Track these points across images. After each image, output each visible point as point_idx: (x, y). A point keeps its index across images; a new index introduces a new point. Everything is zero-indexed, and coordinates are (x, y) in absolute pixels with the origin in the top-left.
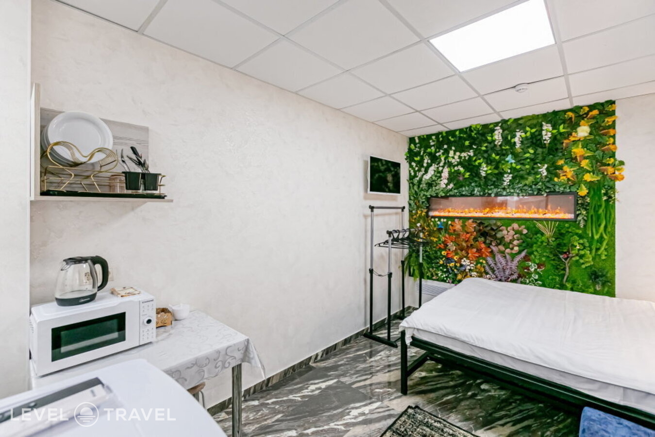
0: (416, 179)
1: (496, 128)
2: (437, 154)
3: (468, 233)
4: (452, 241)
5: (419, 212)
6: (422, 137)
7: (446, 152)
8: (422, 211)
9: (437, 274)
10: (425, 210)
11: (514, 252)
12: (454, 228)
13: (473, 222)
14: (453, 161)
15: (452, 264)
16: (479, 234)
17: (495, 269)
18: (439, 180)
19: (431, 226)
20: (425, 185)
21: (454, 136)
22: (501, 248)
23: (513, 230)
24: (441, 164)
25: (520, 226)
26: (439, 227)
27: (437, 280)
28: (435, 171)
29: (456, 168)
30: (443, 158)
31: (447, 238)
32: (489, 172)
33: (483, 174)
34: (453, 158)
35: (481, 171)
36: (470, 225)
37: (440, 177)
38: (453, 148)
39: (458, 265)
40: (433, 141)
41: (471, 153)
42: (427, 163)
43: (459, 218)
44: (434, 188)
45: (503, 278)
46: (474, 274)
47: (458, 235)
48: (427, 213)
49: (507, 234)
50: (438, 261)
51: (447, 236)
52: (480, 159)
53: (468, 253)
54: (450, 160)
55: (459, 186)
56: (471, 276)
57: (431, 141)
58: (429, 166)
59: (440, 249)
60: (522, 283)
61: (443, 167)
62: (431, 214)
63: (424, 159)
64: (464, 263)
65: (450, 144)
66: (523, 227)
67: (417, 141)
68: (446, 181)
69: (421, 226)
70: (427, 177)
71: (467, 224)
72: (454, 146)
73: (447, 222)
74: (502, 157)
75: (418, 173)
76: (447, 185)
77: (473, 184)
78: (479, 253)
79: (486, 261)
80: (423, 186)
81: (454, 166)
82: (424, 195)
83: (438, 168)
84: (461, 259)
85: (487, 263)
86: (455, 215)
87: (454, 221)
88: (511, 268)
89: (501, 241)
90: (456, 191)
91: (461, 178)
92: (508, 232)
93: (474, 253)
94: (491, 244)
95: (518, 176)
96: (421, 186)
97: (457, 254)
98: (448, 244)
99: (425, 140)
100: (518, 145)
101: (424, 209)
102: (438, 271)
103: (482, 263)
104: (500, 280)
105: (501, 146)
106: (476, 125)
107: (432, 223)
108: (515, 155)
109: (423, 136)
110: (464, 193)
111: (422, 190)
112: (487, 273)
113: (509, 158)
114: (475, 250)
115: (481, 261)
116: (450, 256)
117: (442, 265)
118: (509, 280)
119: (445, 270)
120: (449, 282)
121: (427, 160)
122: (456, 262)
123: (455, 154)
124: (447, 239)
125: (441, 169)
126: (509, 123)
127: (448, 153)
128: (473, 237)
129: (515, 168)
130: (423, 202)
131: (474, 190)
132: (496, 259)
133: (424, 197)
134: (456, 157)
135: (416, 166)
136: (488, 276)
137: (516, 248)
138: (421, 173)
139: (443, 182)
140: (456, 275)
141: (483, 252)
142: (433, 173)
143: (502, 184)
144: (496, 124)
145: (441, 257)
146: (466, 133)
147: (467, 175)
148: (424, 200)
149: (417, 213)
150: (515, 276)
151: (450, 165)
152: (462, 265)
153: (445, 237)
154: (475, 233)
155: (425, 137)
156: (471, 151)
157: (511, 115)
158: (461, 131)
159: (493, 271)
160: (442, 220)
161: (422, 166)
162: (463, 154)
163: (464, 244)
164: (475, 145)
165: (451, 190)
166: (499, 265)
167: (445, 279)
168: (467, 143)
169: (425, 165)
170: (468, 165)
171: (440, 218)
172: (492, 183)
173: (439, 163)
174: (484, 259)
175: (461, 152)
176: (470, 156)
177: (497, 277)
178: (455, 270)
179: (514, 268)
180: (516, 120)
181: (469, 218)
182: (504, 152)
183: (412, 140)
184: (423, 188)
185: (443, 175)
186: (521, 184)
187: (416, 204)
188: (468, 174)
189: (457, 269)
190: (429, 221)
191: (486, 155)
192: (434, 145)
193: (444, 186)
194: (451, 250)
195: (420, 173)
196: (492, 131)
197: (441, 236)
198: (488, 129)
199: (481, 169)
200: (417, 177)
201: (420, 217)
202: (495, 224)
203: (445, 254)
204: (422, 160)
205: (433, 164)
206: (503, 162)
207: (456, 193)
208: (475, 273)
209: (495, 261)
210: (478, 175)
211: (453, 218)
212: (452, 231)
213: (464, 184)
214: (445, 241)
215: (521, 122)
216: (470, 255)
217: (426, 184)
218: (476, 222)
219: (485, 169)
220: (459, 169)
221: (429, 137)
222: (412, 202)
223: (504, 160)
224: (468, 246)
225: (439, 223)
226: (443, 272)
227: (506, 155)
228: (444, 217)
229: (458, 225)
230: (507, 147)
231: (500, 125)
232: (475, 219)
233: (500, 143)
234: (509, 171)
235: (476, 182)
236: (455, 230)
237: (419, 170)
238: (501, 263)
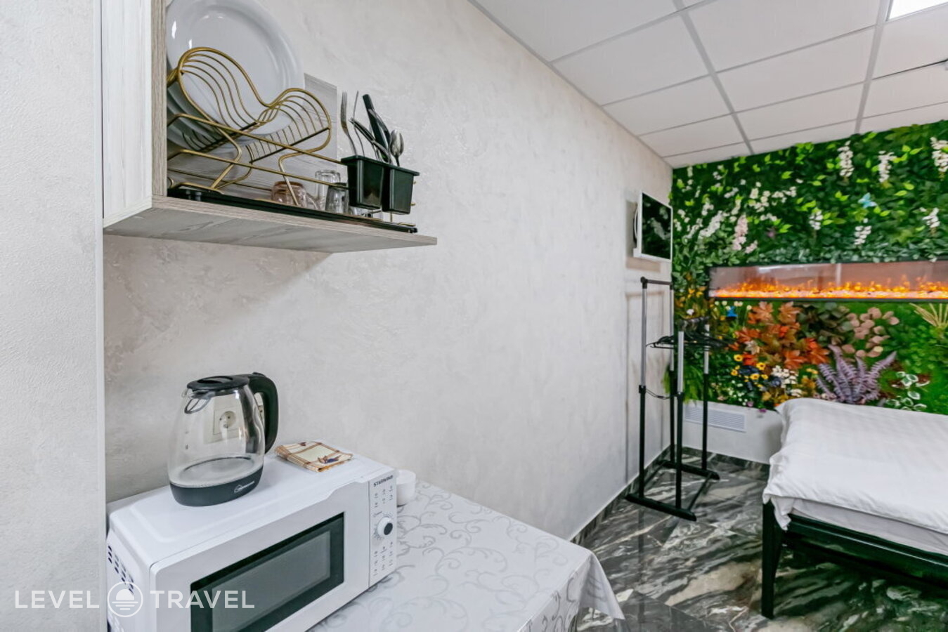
0: (685, 236)
1: (840, 149)
2: (727, 195)
3: (784, 324)
4: (753, 339)
5: (691, 291)
6: (699, 167)
7: (745, 191)
8: (697, 290)
9: (725, 393)
10: (703, 288)
11: (871, 355)
12: (758, 317)
13: (794, 306)
14: (757, 206)
15: (755, 376)
16: (807, 326)
17: (835, 383)
18: (731, 237)
19: (715, 313)
20: (702, 247)
21: (761, 164)
22: (849, 348)
23: (871, 317)
24: (735, 211)
25: (883, 313)
26: (729, 315)
27: (725, 402)
28: (721, 223)
29: (763, 218)
30: (738, 202)
31: (744, 333)
32: (828, 222)
33: (817, 226)
34: (758, 200)
35: (811, 222)
36: (788, 311)
37: (733, 232)
38: (758, 184)
39: (765, 377)
40: (720, 174)
41: (793, 192)
42: (709, 210)
43: (768, 300)
44: (720, 252)
45: (850, 398)
46: (795, 392)
47: (765, 329)
48: (706, 292)
49: (859, 325)
50: (727, 370)
51: (744, 329)
52: (810, 201)
53: (784, 359)
54: (752, 204)
55: (767, 246)
56: (790, 395)
57: (715, 174)
58: (712, 214)
59: (732, 352)
60: (885, 406)
61: (738, 216)
62: (712, 294)
63: (704, 204)
64: (779, 375)
65: (752, 178)
66: (890, 313)
67: (690, 174)
68: (743, 240)
69: (694, 314)
70: (708, 233)
71: (782, 309)
72: (759, 181)
73: (744, 307)
74: (854, 198)
75: (689, 227)
76: (744, 246)
77: (794, 244)
78: (805, 357)
79: (818, 370)
80: (700, 248)
81: (760, 214)
82: (702, 263)
83: (728, 218)
84: (770, 368)
85: (820, 374)
86: (758, 296)
87: (758, 306)
88: (865, 382)
89: (846, 338)
90: (762, 255)
91: (771, 235)
92: (861, 322)
93: (797, 358)
94: (829, 340)
95: (882, 229)
96: (696, 248)
97: (763, 359)
98: (747, 343)
99: (704, 173)
100: (884, 178)
101: (701, 285)
102: (728, 387)
103: (810, 375)
104: (845, 402)
105: (850, 178)
106: (806, 144)
107: (716, 309)
108: (877, 193)
109: (701, 165)
110: (778, 259)
111: (696, 254)
112: (820, 391)
113: (866, 200)
114: (797, 353)
115: (809, 370)
116: (749, 362)
117: (736, 378)
118: (863, 401)
119: (740, 385)
120: (747, 406)
121: (708, 206)
122: (761, 372)
123: (761, 194)
124: (743, 335)
125: (733, 219)
126: (865, 140)
127: (749, 192)
128: (794, 331)
129: (878, 216)
130: (699, 275)
131: (796, 254)
132: (838, 367)
133: (702, 267)
134: (764, 199)
135: (686, 216)
136: (824, 395)
137: (879, 350)
138: (695, 228)
139: (738, 241)
140: (760, 394)
141: (814, 357)
142: (718, 226)
143: (853, 243)
144: (841, 143)
145: (732, 363)
146: (782, 158)
147: (785, 229)
148: (701, 271)
149: (687, 292)
150: (873, 396)
151: (752, 212)
152: (772, 378)
153: (741, 332)
154: (798, 324)
155: (705, 167)
156: (793, 188)
157: (872, 126)
158: (774, 155)
159: (831, 387)
160: (737, 304)
161: (699, 215)
162: (777, 194)
163: (776, 343)
164: (801, 177)
165: (753, 254)
166: (842, 376)
167: (740, 400)
168: (787, 175)
169: (704, 213)
170: (787, 211)
171: (731, 300)
172: (833, 240)
173: (730, 211)
174: (815, 367)
175: (772, 191)
176: (789, 197)
177: (838, 397)
178: (760, 386)
179: (870, 381)
180: (881, 136)
181: (786, 300)
182: (858, 189)
183: (679, 173)
184: (699, 252)
185: (737, 229)
186: (888, 241)
187: (685, 278)
188: (788, 226)
189: (763, 384)
190: (712, 306)
191: (821, 195)
192: (720, 181)
193: (740, 248)
194: (753, 353)
195: (693, 227)
196: (834, 155)
197: (731, 330)
198: (823, 153)
199: (812, 217)
200: (688, 233)
201: (693, 299)
202: (837, 310)
203: (741, 360)
204: (699, 204)
205: (720, 212)
206: (853, 205)
207: (763, 258)
208: (799, 391)
209: (836, 370)
210: (807, 229)
211: (755, 301)
212: (753, 322)
213: (776, 243)
214: (741, 337)
215: (889, 137)
216: (788, 360)
217: (705, 245)
218: (801, 307)
219: (819, 219)
220: (769, 220)
221: (713, 166)
222: (677, 275)
223: (856, 202)
224: (784, 346)
225: (728, 308)
226: (736, 389)
227: (860, 194)
228: (739, 299)
229: (765, 313)
230: (866, 180)
231: (848, 143)
232: (798, 302)
233: (849, 174)
234: (866, 221)
235: (800, 239)
236: (758, 321)
237: (692, 223)
238: (846, 375)
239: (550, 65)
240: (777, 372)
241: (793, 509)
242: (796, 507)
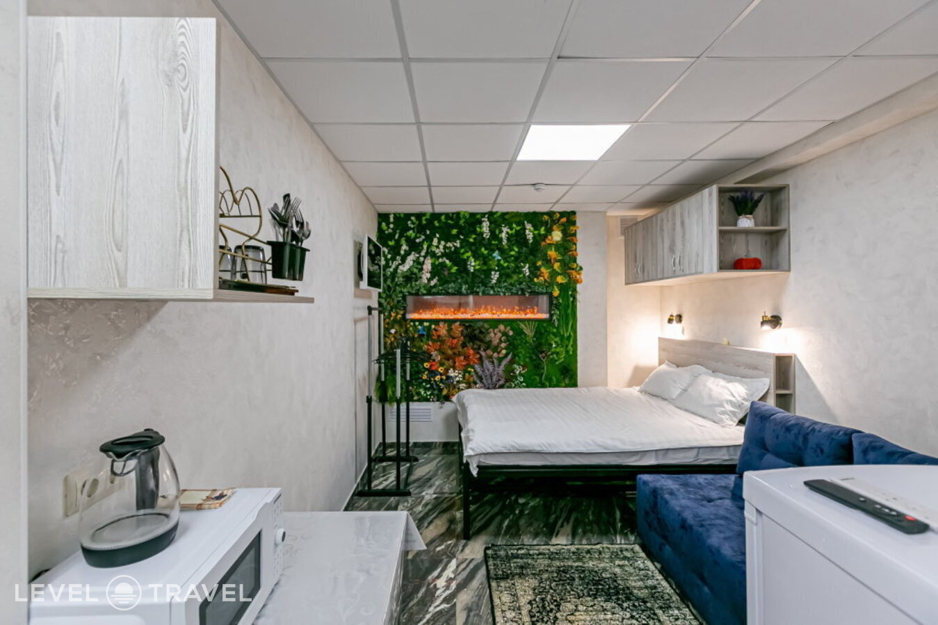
0: (388, 269)
1: (483, 219)
2: (418, 241)
3: (454, 338)
4: (436, 350)
5: (393, 314)
6: (398, 215)
7: (429, 239)
8: (397, 314)
9: (419, 394)
10: (402, 312)
11: (501, 356)
12: (438, 333)
13: (460, 325)
14: (437, 251)
15: (438, 378)
16: (467, 339)
17: (483, 376)
18: (421, 273)
19: (410, 331)
20: (401, 279)
21: (440, 221)
22: (490, 352)
23: (500, 331)
24: (423, 253)
25: (506, 328)
26: (420, 333)
27: (419, 400)
28: (414, 261)
29: (440, 260)
30: (425, 247)
31: (430, 346)
32: (478, 267)
33: (472, 270)
34: (438, 247)
35: (469, 266)
36: (456, 328)
37: (421, 270)
38: (438, 235)
39: (444, 377)
40: (413, 223)
41: (458, 244)
42: (405, 251)
43: (445, 321)
44: (414, 283)
45: (491, 386)
46: (462, 386)
47: (443, 342)
48: (404, 315)
49: (494, 336)
50: (420, 376)
51: (430, 343)
52: (468, 252)
53: (455, 363)
54: (434, 249)
55: (443, 282)
56: (459, 388)
57: (409, 222)
58: (408, 254)
59: (423, 361)
60: (508, 387)
61: (425, 257)
62: (410, 316)
63: (402, 245)
64: (452, 375)
65: (434, 230)
66: (509, 328)
67: (392, 220)
68: (428, 275)
69: (396, 332)
70: (405, 268)
71: (453, 327)
72: (438, 233)
73: (430, 326)
74: (490, 252)
75: (390, 262)
76: (429, 280)
77: (459, 281)
78: (467, 360)
79: (474, 369)
80: (400, 280)
81: (438, 257)
82: (401, 292)
83: (418, 258)
84: (447, 370)
85: (475, 371)
86: (438, 318)
87: (439, 325)
88: (498, 373)
89: (488, 345)
90: (440, 288)
91: (446, 273)
92: (495, 334)
93: (462, 361)
94: (479, 349)
95: (505, 275)
96: (396, 279)
97: (442, 364)
98: (432, 353)
99: (402, 220)
100: (505, 242)
101: (400, 310)
102: (420, 388)
103: (469, 372)
104: (488, 388)
105: (488, 239)
106: (465, 212)
107: (411, 329)
108: (502, 251)
109: (399, 214)
110: (450, 291)
111: (396, 285)
112: (475, 383)
113: (496, 254)
114: (462, 358)
115: (469, 369)
116: (434, 368)
117: (425, 381)
118: (497, 386)
119: (428, 386)
120: (433, 401)
121: (405, 247)
122: (441, 375)
123: (439, 243)
124: (429, 347)
125: (422, 259)
126: (495, 216)
127: (432, 241)
128: (461, 342)
129: (502, 265)
130: (399, 302)
131: (461, 288)
132: (484, 366)
133: (401, 295)
134: (441, 247)
135: (389, 253)
136: (478, 386)
137: (504, 352)
138: (396, 263)
139: (426, 276)
140: (441, 390)
141: (471, 359)
142: (411, 263)
143: (490, 282)
144: (483, 215)
145: (423, 370)
146: (452, 219)
147: (454, 269)
148: (400, 299)
149: (390, 316)
150: (502, 382)
151: (434, 255)
152: (448, 378)
153: (428, 345)
154: (462, 338)
155: (402, 216)
156: (458, 241)
157: (499, 209)
158: (447, 215)
159: (481, 379)
160: (426, 324)
161: (399, 254)
162: (449, 244)
163: (450, 352)
164: (462, 235)
165: (435, 286)
166: (486, 371)
167: (429, 397)
168: (454, 232)
169: (402, 252)
170: (454, 256)
171: (421, 321)
172: (480, 280)
173: (419, 253)
174: (473, 367)
175: (446, 242)
176: (456, 247)
177: (485, 386)
178: (441, 384)
179: (501, 372)
180: (504, 214)
181: (455, 321)
182: (492, 247)
183: (383, 217)
184: (398, 283)
185: (425, 267)
186: (507, 282)
187: (388, 303)
188: (455, 268)
189: (443, 383)
190: (408, 326)
191: (473, 248)
192: (413, 229)
193: (426, 282)
194: (436, 361)
195: (394, 263)
196: (480, 222)
197: (422, 344)
198: (474, 219)
199: (469, 263)
200: (390, 267)
201: (395, 321)
202: (483, 327)
203: (428, 366)
204: (398, 246)
205: (413, 253)
206: (490, 257)
207: (441, 290)
208: (464, 385)
209: (483, 368)
210: (466, 270)
211: (437, 322)
212: (435, 337)
213: (449, 279)
214: (428, 349)
215: (506, 217)
216: (457, 364)
217: (403, 277)
218: (464, 325)
219: (473, 265)
220: (444, 262)
221: (408, 216)
222: (383, 301)
223: (491, 255)
224: (454, 354)
225: (420, 327)
226: (426, 389)
227: (493, 251)
228: (426, 320)
229: (443, 330)
230: (496, 242)
231: (487, 216)
232: (463, 321)
233: (488, 237)
234: (496, 268)
235: (462, 277)
236: (439, 336)
237: (393, 259)
238: (488, 370)
239: (312, 125)
240: (452, 373)
241: (480, 462)
242: (481, 460)
